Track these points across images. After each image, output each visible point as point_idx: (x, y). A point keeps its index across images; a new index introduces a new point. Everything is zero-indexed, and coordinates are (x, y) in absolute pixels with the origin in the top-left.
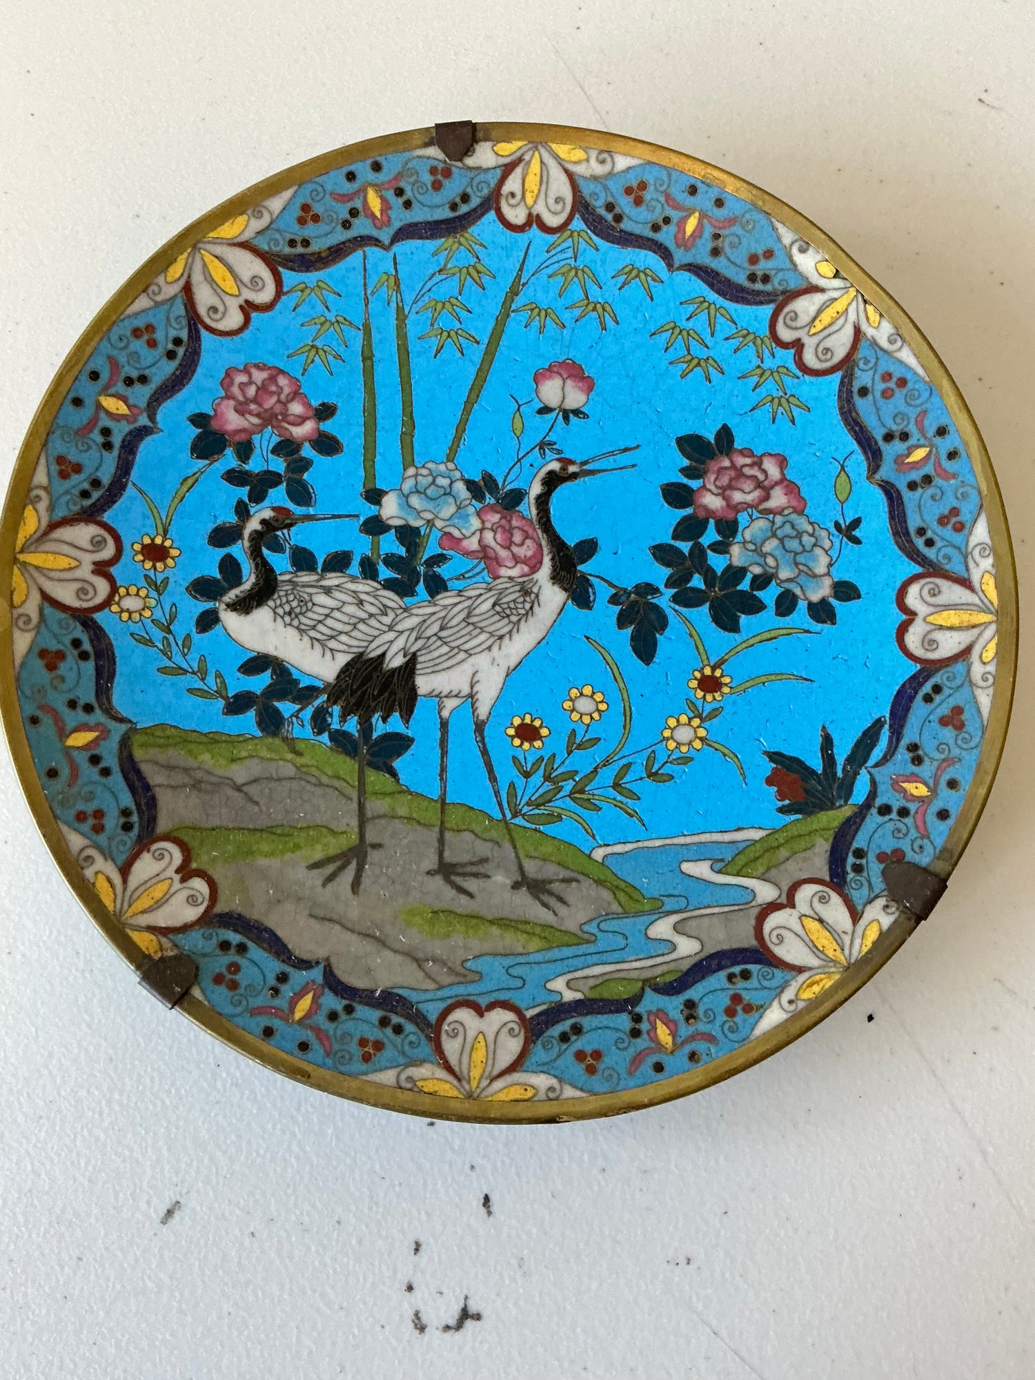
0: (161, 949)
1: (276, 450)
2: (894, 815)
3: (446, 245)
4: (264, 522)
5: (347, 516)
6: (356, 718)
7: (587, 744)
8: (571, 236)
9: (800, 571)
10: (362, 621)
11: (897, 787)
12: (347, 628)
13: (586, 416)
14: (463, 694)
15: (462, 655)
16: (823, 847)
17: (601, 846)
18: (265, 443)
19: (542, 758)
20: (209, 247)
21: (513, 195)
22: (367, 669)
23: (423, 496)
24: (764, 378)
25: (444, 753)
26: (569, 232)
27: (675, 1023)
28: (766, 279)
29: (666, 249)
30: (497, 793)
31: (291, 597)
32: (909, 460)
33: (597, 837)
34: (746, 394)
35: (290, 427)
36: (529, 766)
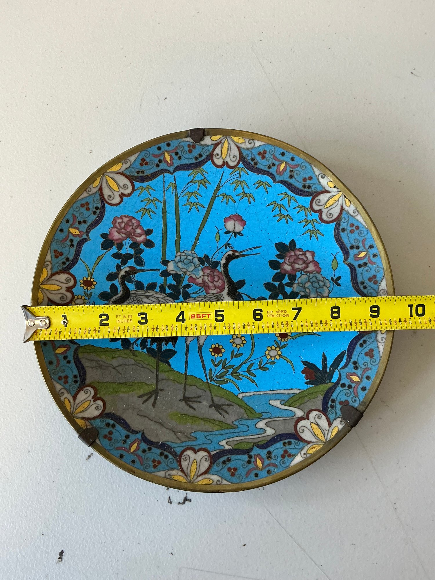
0: (86, 425)
1: (131, 246)
2: (346, 388)
3: (193, 173)
4: (126, 272)
5: (155, 270)
6: (156, 343)
7: (238, 355)
8: (239, 169)
9: (318, 295)
11: (348, 377)
13: (242, 235)
16: (320, 397)
17: (241, 393)
18: (127, 244)
19: (222, 360)
20: (109, 175)
21: (218, 155)
23: (183, 263)
24: (308, 223)
25: (187, 357)
26: (238, 168)
27: (264, 459)
28: (309, 187)
29: (273, 175)
30: (205, 372)
31: (135, 299)
32: (359, 256)
33: (240, 390)
34: (301, 228)
35: (136, 238)
36: (217, 363)
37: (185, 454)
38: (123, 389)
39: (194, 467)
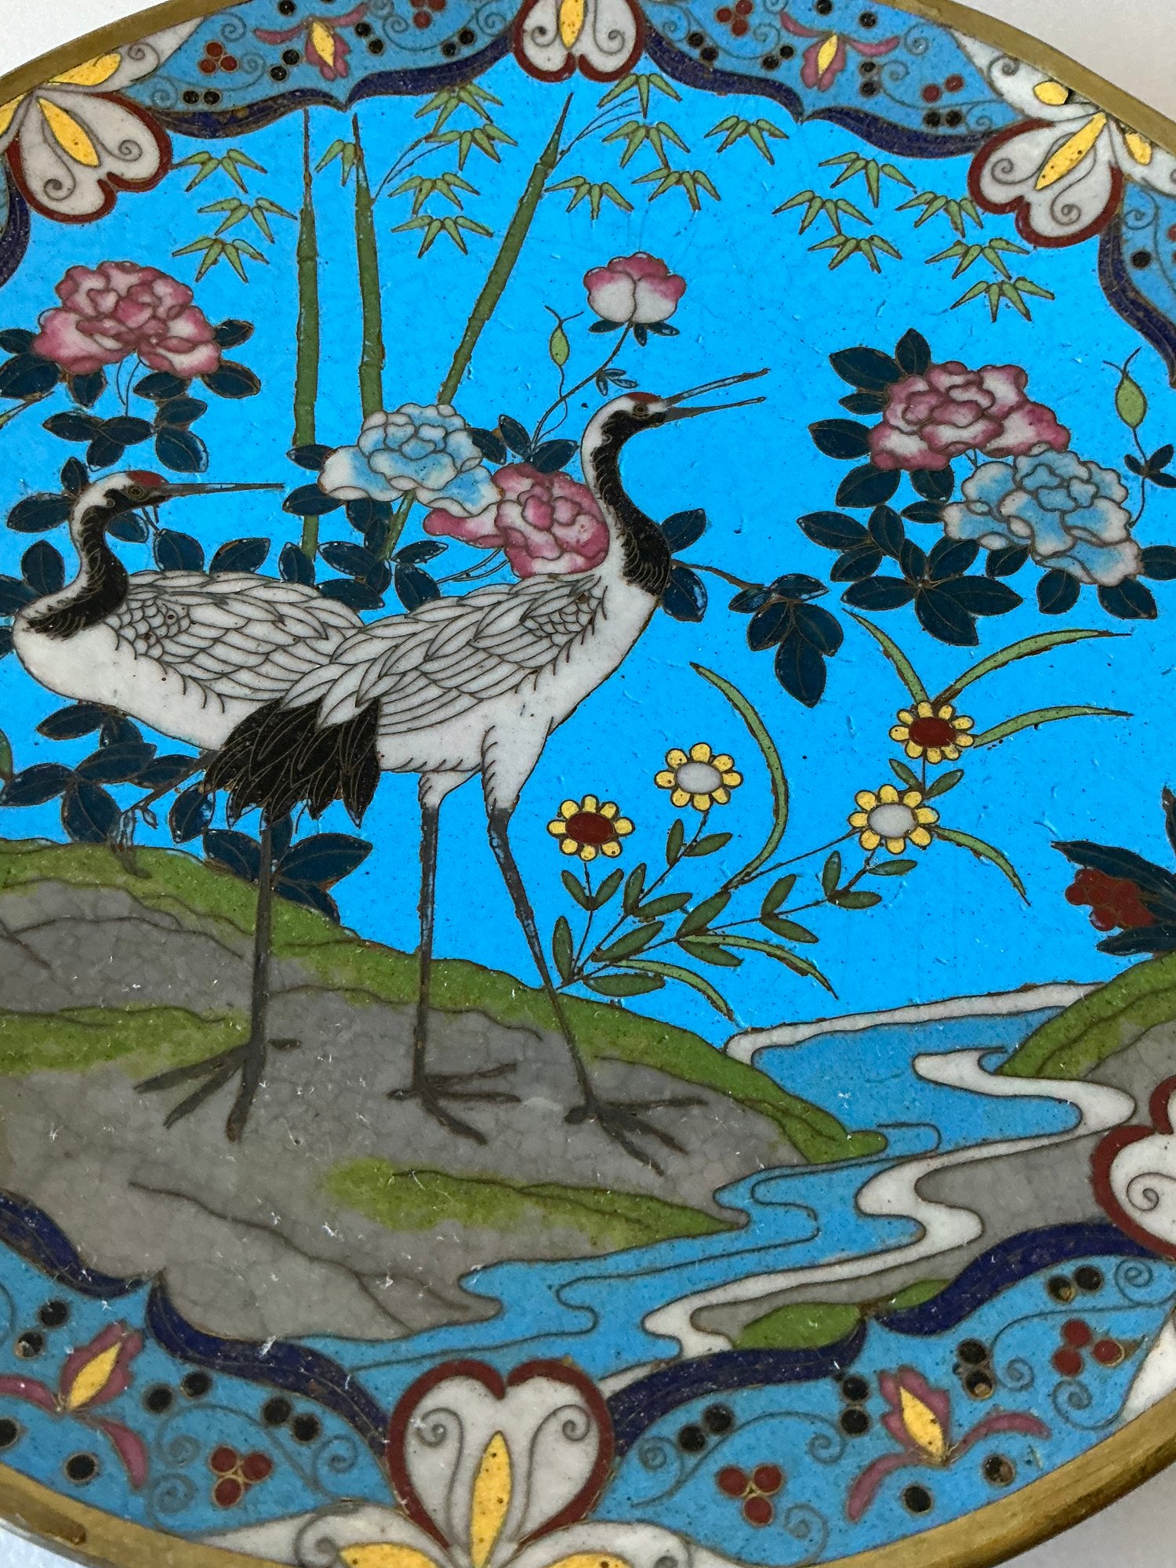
1: (143, 389)
3: (437, 103)
5: (261, 486)
6: (261, 809)
7: (707, 846)
8: (636, 84)
9: (1076, 539)
10: (282, 648)
12: (253, 660)
13: (674, 331)
14: (466, 765)
15: (466, 701)
17: (745, 1033)
18: (124, 379)
19: (619, 873)
21: (542, 31)
22: (283, 728)
23: (396, 455)
24: (970, 258)
25: (429, 866)
26: (633, 78)
28: (955, 118)
29: (790, 91)
30: (533, 939)
33: (738, 1017)
34: (941, 284)
35: (170, 355)
36: (595, 888)
37: (429, 1402)
38: (52, 1047)
39: (494, 1485)
